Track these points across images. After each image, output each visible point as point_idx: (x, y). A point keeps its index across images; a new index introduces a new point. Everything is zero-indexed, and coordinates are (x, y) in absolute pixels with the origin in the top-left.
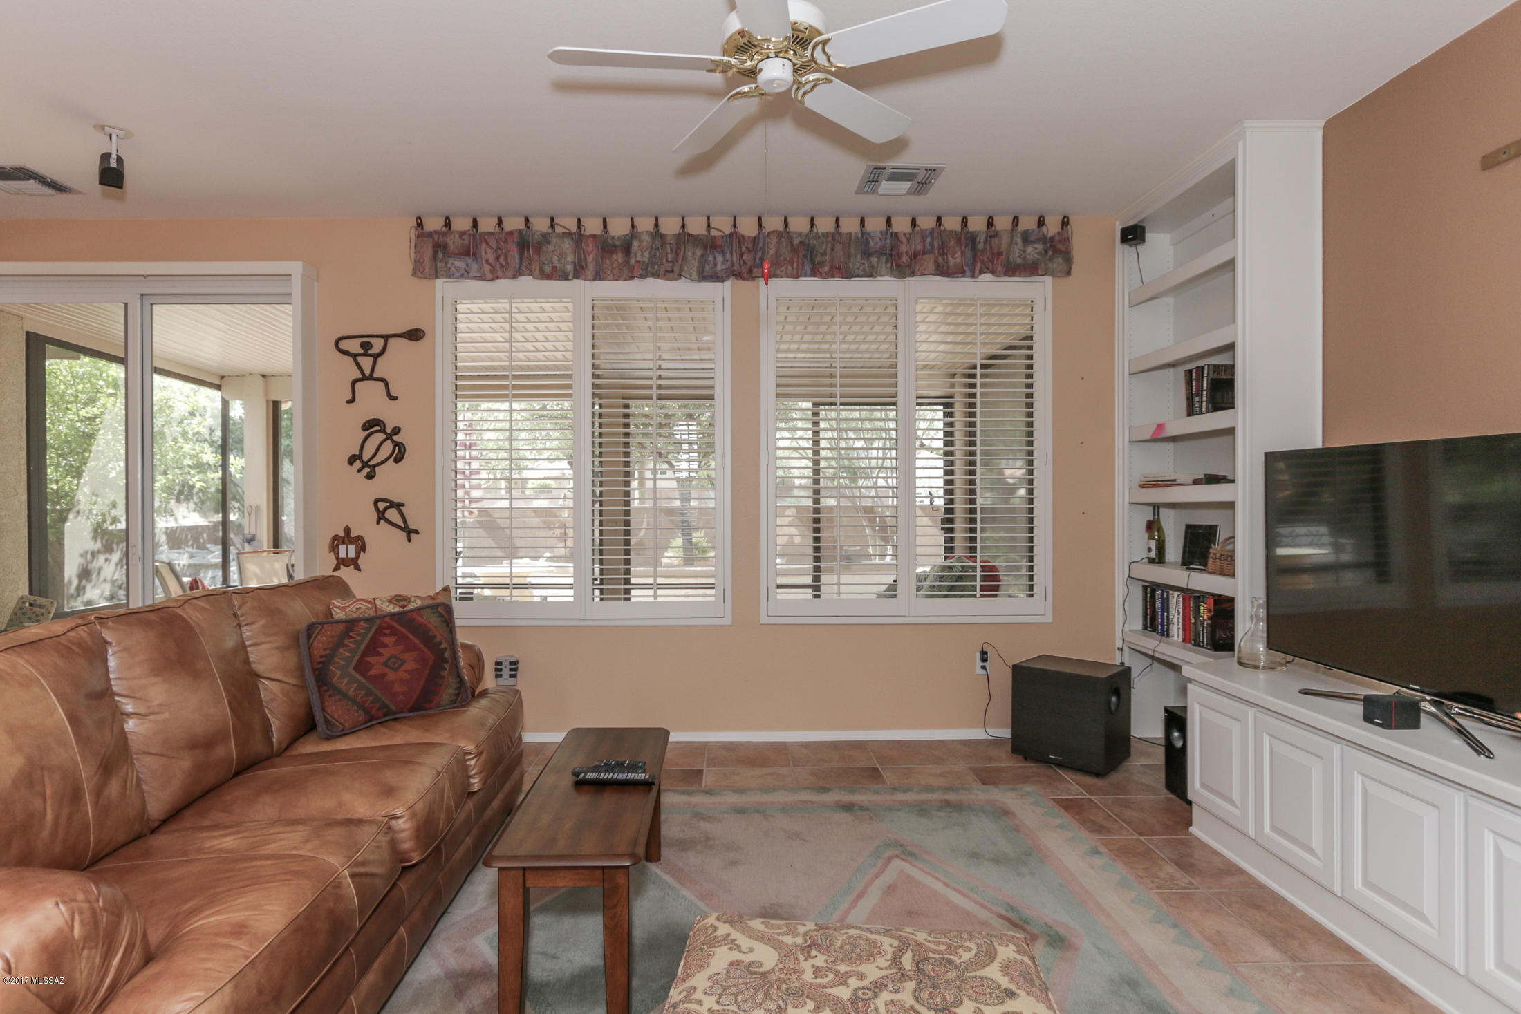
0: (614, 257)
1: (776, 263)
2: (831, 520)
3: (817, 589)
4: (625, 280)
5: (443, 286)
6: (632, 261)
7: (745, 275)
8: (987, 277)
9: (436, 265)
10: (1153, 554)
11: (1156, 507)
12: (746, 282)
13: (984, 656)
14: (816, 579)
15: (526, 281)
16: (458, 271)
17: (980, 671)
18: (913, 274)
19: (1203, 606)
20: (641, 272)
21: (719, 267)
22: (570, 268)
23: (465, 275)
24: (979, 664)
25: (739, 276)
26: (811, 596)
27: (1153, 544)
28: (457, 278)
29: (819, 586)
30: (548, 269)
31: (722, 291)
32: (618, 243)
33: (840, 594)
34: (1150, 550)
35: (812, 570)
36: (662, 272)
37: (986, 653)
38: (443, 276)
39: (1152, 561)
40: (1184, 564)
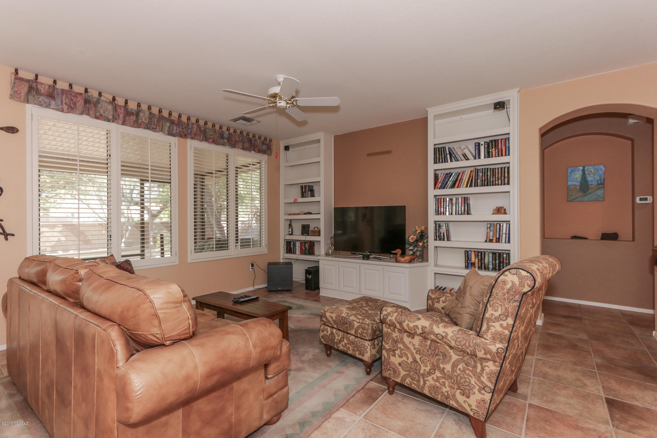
0: (132, 117)
1: (195, 135)
2: (148, 227)
3: (143, 255)
4: (135, 128)
5: (30, 108)
6: (140, 121)
7: (183, 136)
8: (253, 152)
9: (28, 97)
10: (291, 233)
11: (291, 220)
12: (183, 139)
13: (252, 265)
14: (143, 251)
15: (85, 117)
16: (45, 104)
17: (251, 270)
18: (235, 147)
19: (306, 245)
20: (145, 126)
21: (174, 132)
22: (111, 117)
23: (48, 106)
24: (251, 267)
25: (181, 136)
26: (140, 259)
27: (290, 230)
28: (44, 107)
29: (144, 254)
30: (98, 114)
31: (174, 140)
32: (135, 112)
33: (151, 256)
34: (290, 232)
35: (140, 248)
36: (151, 128)
37: (253, 264)
38: (31, 103)
39: (290, 234)
40: (302, 234)
